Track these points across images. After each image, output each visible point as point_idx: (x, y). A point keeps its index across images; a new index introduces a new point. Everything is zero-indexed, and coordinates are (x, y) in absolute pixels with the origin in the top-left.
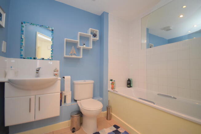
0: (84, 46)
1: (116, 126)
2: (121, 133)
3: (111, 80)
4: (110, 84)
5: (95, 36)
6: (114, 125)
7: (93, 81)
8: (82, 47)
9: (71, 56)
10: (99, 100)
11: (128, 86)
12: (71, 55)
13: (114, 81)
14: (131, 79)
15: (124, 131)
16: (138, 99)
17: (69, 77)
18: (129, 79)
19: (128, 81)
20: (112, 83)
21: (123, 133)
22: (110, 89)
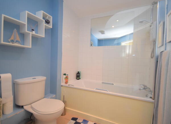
0: (32, 32)
1: (74, 119)
2: (81, 123)
3: (65, 74)
4: (64, 79)
5: (47, 22)
6: (71, 118)
7: (44, 78)
8: (31, 33)
9: (11, 44)
10: (51, 98)
11: (78, 78)
12: (12, 41)
13: (67, 75)
14: (80, 72)
15: (83, 120)
16: (95, 90)
17: (9, 75)
18: (78, 72)
19: (77, 74)
20: (66, 77)
21: (82, 123)
22: (63, 84)
